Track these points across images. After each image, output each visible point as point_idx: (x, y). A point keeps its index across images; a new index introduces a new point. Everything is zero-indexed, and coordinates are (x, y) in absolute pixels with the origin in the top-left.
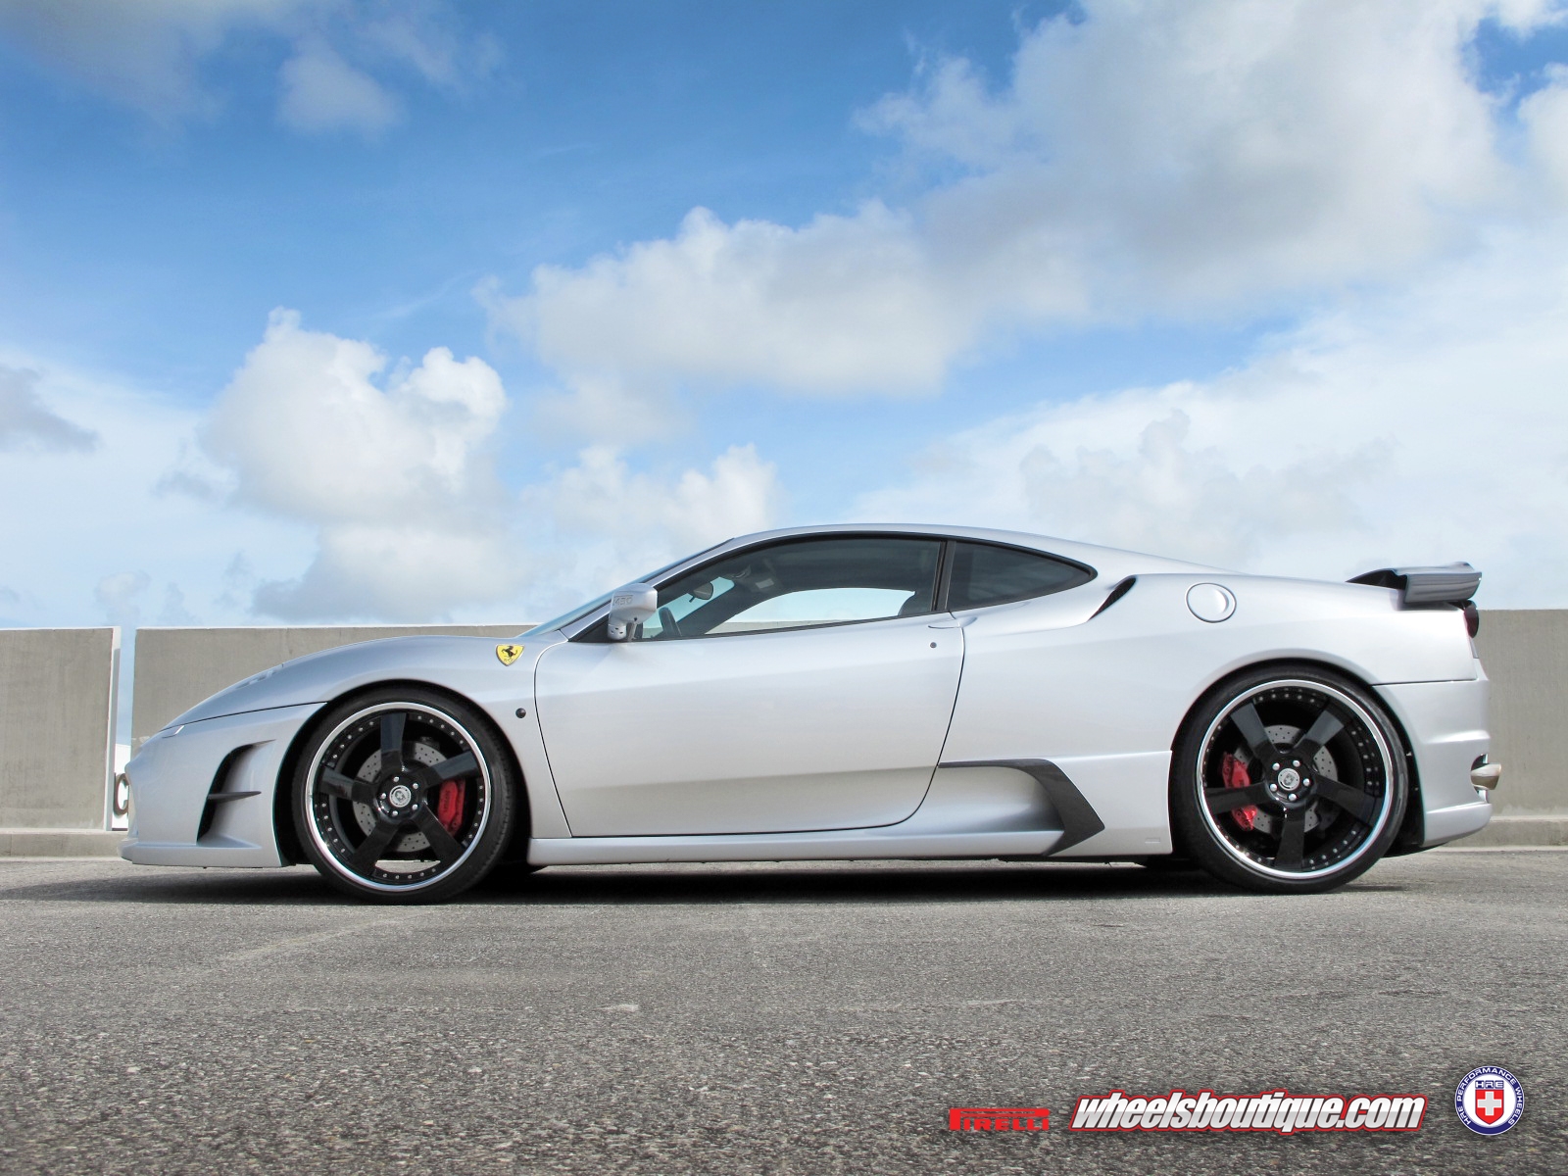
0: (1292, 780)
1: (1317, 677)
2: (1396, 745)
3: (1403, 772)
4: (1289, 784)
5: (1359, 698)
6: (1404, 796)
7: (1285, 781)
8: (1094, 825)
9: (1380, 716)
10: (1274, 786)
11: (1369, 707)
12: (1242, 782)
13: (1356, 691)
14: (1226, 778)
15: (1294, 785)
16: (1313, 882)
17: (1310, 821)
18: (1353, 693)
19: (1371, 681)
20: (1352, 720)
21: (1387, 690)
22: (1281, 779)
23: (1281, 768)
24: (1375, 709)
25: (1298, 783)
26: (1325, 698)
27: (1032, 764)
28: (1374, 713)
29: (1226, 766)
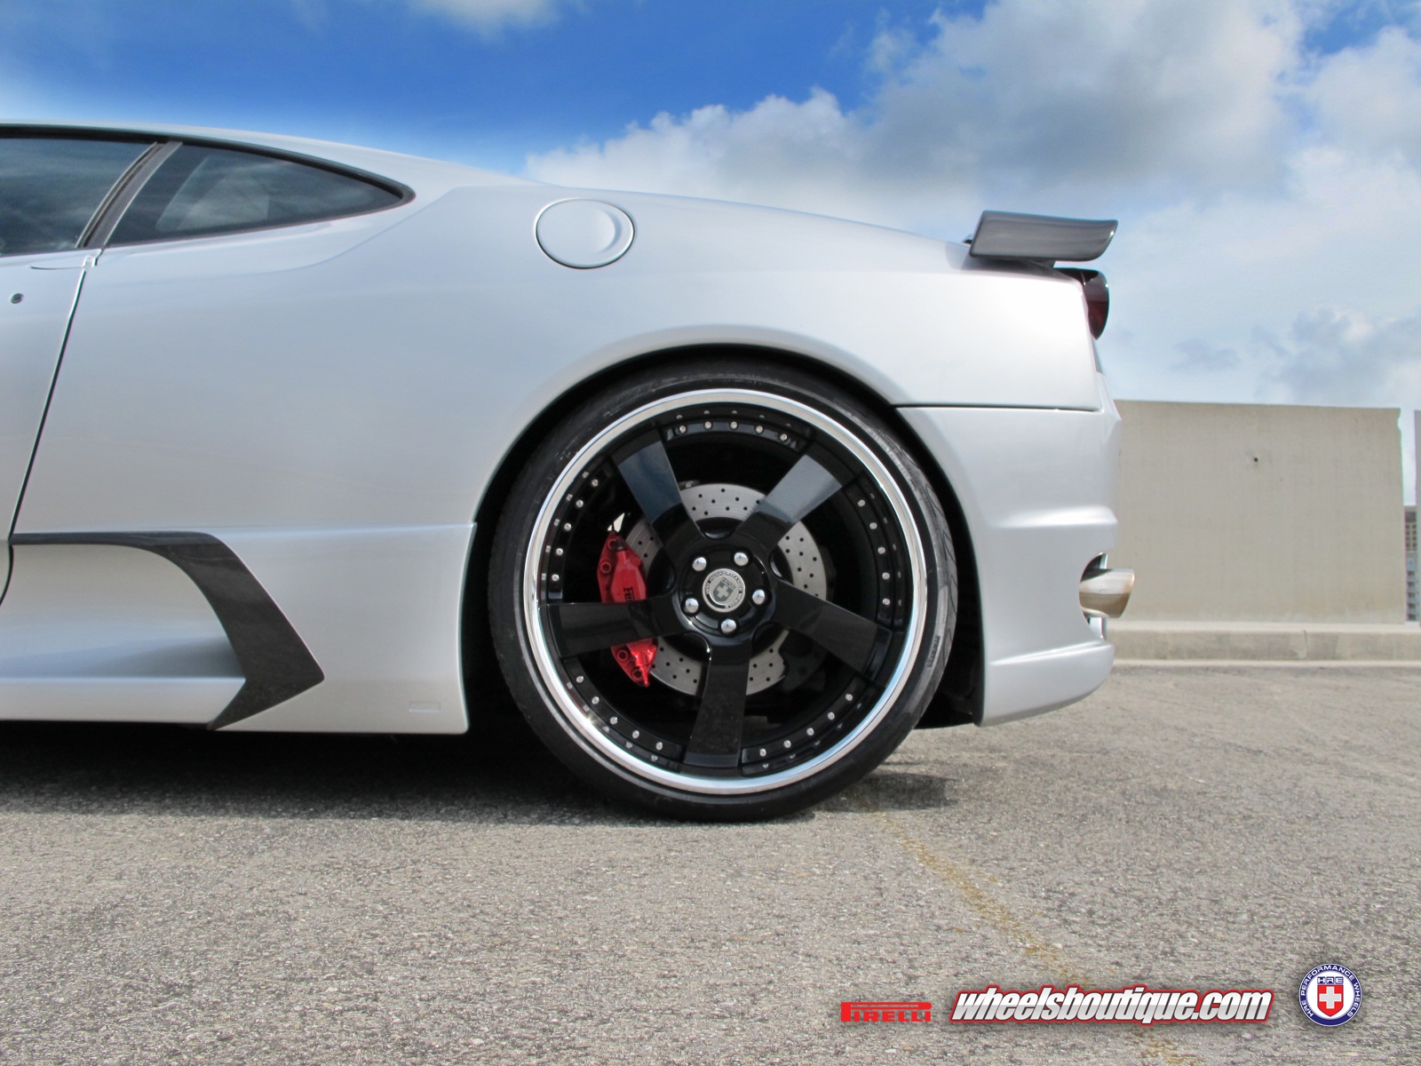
0: (730, 591)
1: (786, 385)
2: (936, 527)
3: (948, 584)
4: (724, 599)
5: (868, 430)
6: (947, 631)
7: (716, 593)
8: (303, 673)
9: (909, 470)
10: (693, 603)
11: (887, 450)
12: (629, 591)
13: (865, 417)
14: (602, 582)
15: (734, 601)
16: (750, 801)
17: (765, 672)
18: (856, 420)
19: (893, 398)
20: (852, 476)
21: (925, 417)
22: (708, 588)
23: (709, 568)
24: (899, 456)
25: (742, 597)
26: (807, 432)
27: (180, 540)
28: (897, 462)
29: (604, 559)
